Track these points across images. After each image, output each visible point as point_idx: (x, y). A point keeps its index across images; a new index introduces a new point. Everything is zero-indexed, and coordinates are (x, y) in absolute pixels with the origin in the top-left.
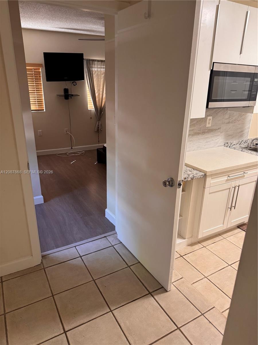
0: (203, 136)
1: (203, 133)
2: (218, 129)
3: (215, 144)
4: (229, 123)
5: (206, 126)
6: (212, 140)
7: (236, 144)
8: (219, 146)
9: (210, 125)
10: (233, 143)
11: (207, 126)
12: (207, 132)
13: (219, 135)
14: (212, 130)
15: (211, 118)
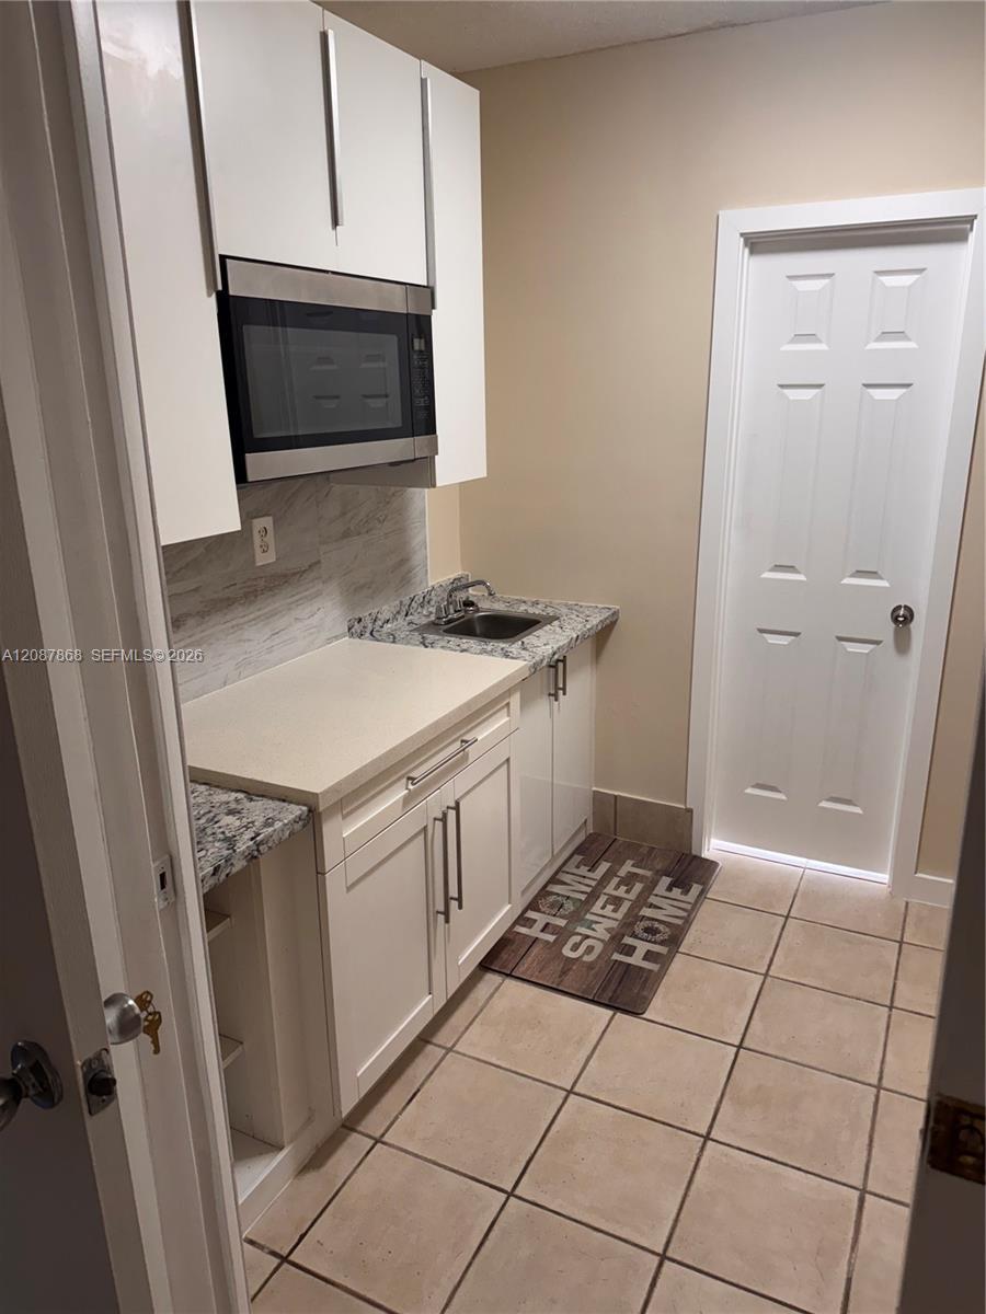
0: (251, 609)
1: (246, 595)
2: (310, 566)
3: (311, 634)
4: (346, 535)
5: (254, 562)
6: (296, 619)
7: (395, 618)
8: (329, 640)
9: (270, 558)
10: (379, 616)
11: (259, 564)
12: (266, 587)
13: (318, 594)
14: (285, 576)
15: (267, 522)
